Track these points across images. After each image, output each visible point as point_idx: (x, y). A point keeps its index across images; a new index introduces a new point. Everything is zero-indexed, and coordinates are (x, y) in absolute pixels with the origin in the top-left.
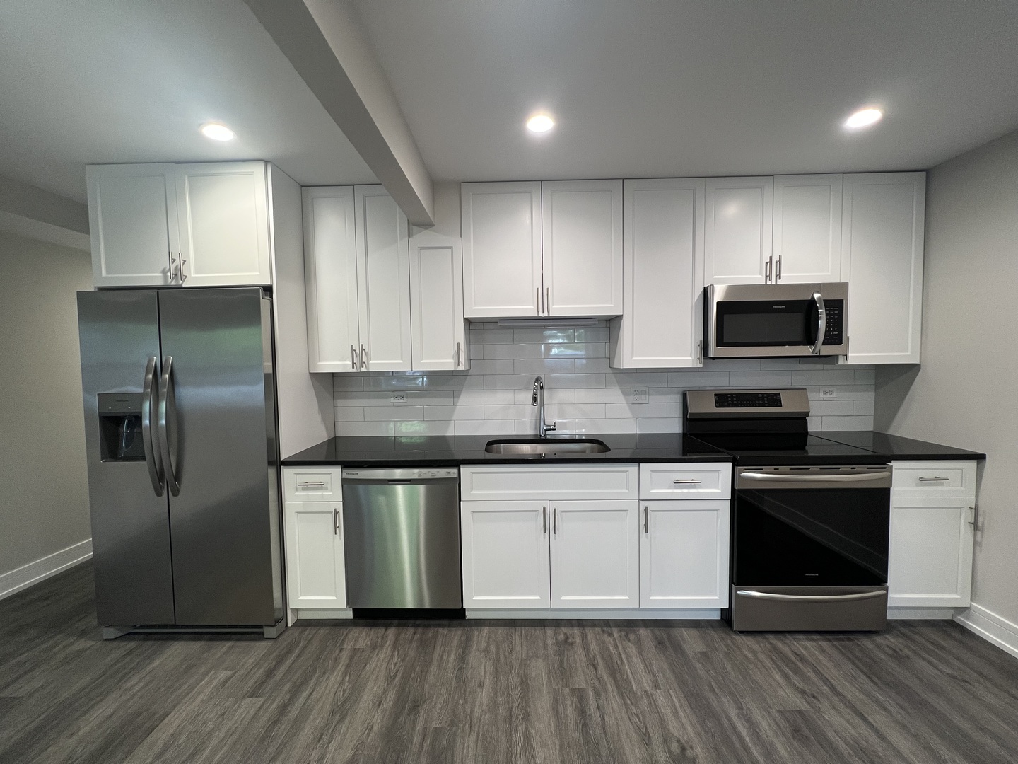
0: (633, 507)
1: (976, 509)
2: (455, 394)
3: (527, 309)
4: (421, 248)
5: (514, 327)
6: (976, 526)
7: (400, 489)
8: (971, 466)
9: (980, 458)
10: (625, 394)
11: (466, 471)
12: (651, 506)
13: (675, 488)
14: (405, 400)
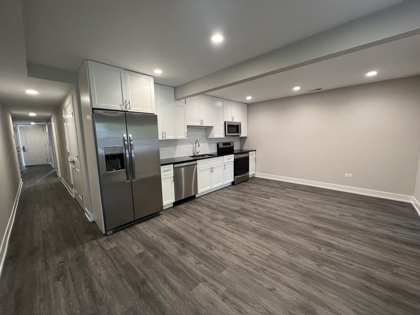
0: (223, 165)
1: (255, 158)
2: (176, 146)
3: (198, 124)
4: (177, 106)
5: (195, 128)
6: (255, 161)
7: (183, 169)
8: (255, 152)
9: (255, 150)
10: (208, 144)
11: (198, 161)
12: (226, 164)
13: (228, 160)
14: (164, 148)
